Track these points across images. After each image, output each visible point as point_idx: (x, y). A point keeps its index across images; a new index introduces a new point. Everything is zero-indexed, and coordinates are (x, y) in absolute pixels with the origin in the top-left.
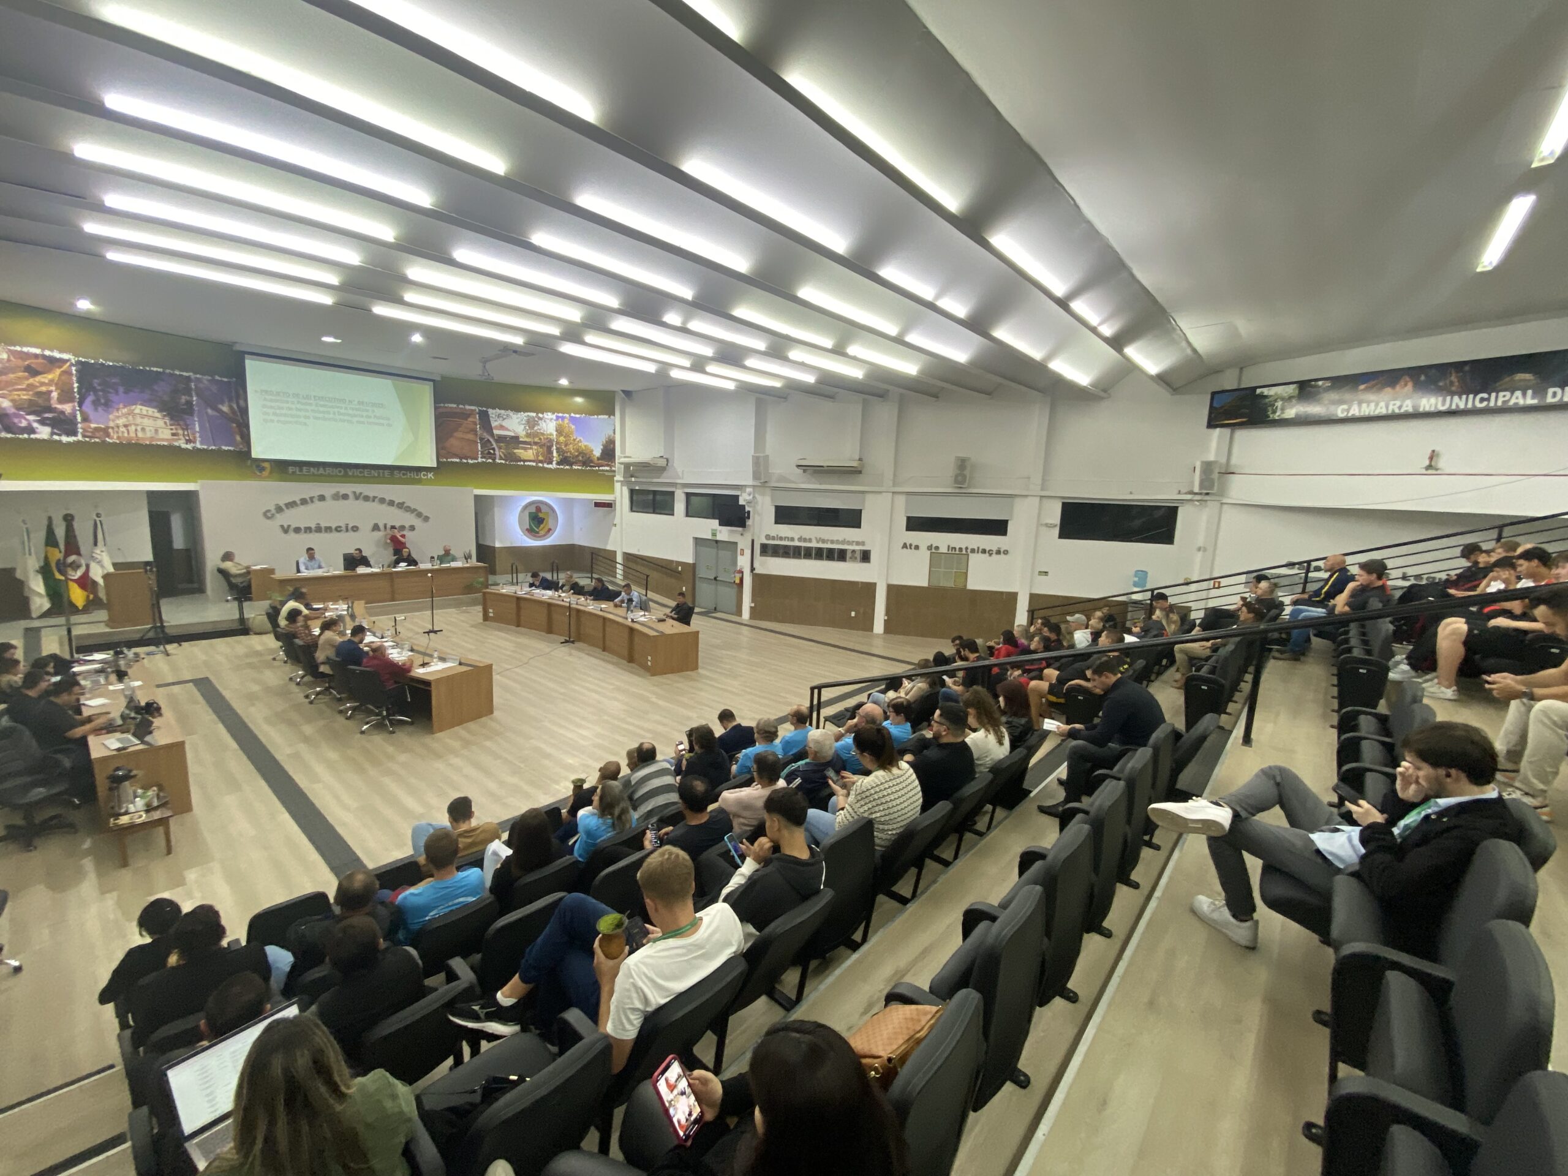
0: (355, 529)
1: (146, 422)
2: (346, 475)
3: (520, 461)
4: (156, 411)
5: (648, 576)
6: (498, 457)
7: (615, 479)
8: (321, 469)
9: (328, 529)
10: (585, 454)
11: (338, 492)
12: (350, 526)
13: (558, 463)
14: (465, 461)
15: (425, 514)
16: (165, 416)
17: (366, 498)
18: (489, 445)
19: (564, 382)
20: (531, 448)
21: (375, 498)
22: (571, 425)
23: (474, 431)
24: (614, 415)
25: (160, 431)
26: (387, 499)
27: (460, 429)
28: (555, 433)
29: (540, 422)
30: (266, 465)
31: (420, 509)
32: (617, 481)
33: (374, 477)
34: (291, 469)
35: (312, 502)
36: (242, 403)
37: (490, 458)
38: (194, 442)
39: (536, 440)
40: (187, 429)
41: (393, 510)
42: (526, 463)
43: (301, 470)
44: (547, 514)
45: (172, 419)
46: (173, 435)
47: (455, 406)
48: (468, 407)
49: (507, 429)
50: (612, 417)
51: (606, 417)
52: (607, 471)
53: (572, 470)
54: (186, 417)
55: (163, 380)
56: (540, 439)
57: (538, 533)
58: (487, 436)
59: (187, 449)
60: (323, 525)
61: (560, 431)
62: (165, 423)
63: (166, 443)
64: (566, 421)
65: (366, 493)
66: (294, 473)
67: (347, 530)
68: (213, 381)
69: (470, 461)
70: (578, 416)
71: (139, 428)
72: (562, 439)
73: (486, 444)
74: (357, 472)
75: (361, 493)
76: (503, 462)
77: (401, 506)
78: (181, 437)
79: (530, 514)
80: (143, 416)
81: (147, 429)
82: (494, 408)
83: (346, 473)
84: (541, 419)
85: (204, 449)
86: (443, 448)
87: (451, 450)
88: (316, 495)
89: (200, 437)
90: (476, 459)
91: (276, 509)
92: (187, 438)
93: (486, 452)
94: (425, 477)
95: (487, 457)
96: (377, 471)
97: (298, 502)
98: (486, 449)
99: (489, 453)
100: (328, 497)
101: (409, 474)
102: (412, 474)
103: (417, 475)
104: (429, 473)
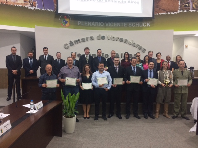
0: (107, 56)
6: (191, 7)
8: (93, 23)
11: (100, 35)
12: (104, 55)
14: (169, 13)
17: (114, 39)
18: (185, 1)
21: (118, 38)
26: (124, 39)
31: (140, 45)
33: (118, 26)
34: (79, 22)
35: (87, 40)
37: (186, 9)
38: (35, 6)
41: (127, 45)
43: (83, 24)
46: (25, 1)
59: (31, 10)
63: (21, 6)
69: (172, 13)
74: (110, 24)
76: (194, 11)
78: (29, 3)
83: (105, 25)
85: (39, 10)
86: (157, 7)
87: (161, 8)
88: (89, 37)
89: (37, 3)
90: (177, 11)
91: (70, 44)
92: (31, 4)
93: (184, 5)
94: (146, 26)
95: (184, 9)
96: (120, 23)
97: (81, 40)
98: (184, 3)
99: (186, 6)
100: (95, 38)
101: (136, 25)
102: (138, 25)
103: (141, 25)
104: (147, 23)
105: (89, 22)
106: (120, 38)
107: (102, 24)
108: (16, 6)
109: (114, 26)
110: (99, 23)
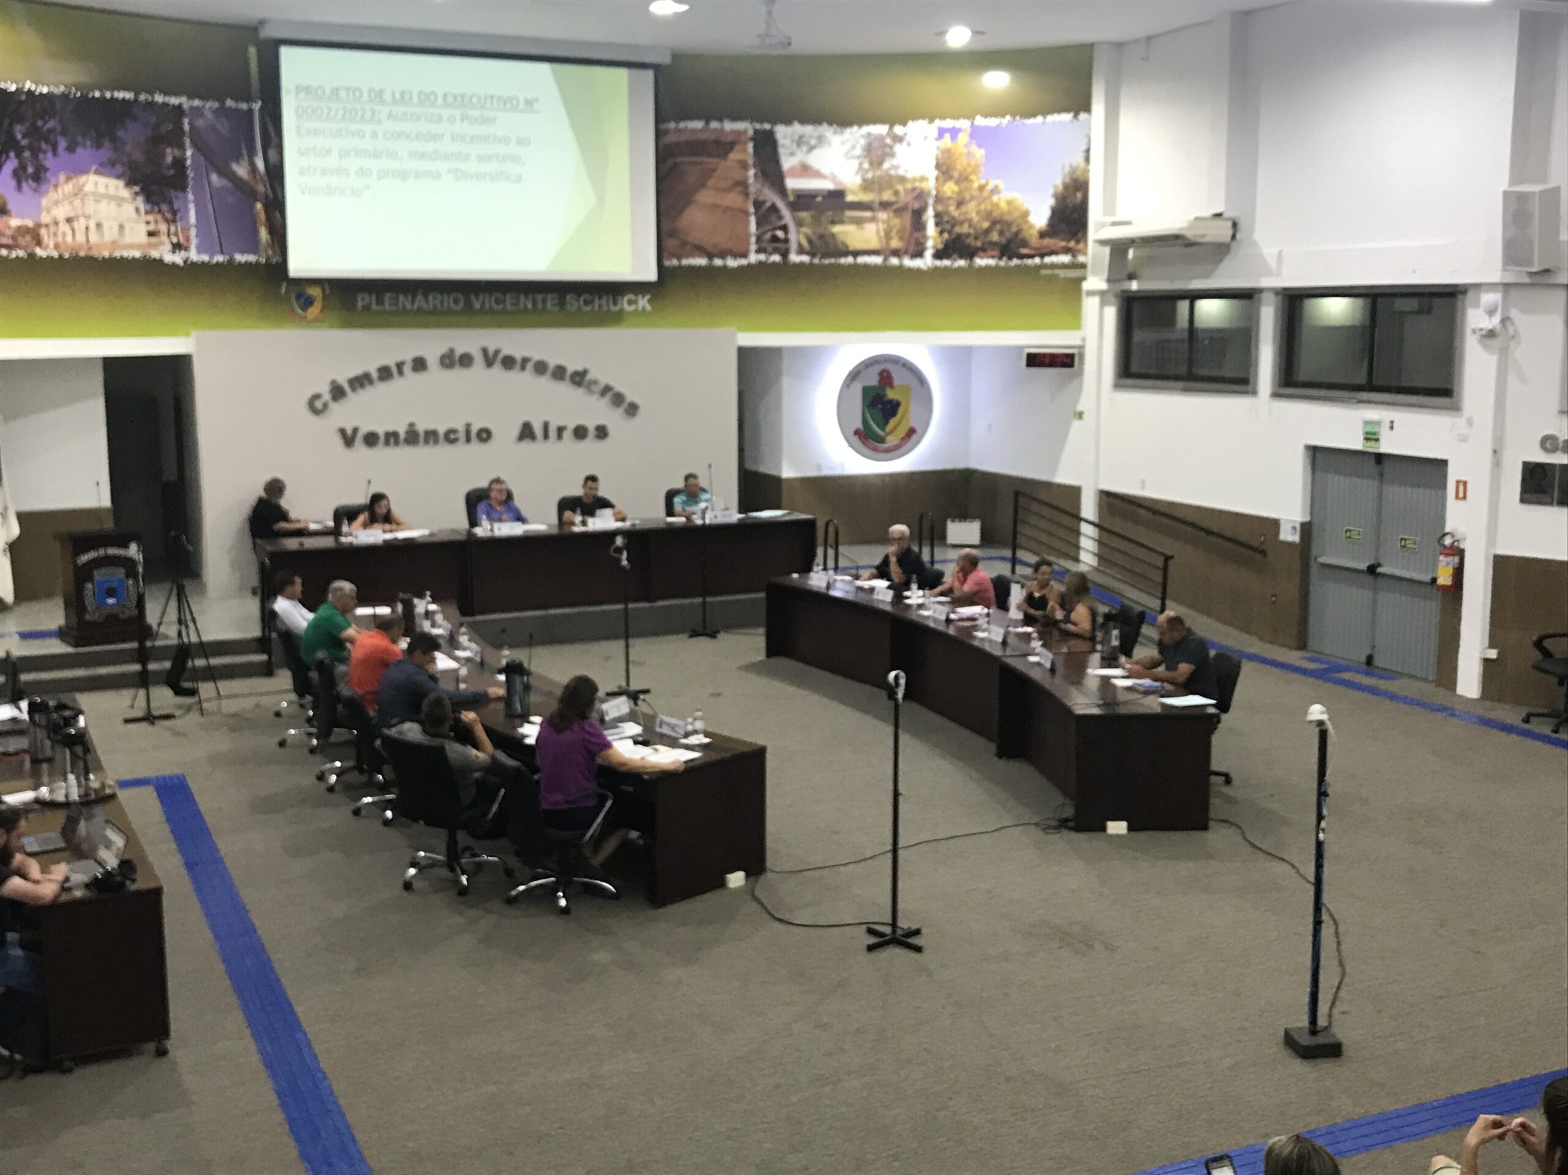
0: (485, 435)
1: (106, 212)
2: (468, 309)
3: (846, 253)
4: (120, 184)
5: (1168, 558)
6: (793, 246)
7: (1086, 286)
8: (420, 297)
9: (431, 436)
10: (1009, 225)
11: (452, 351)
12: (474, 430)
13: (939, 255)
14: (718, 262)
15: (630, 397)
16: (137, 194)
17: (509, 363)
18: (773, 218)
19: (958, 37)
20: (873, 219)
21: (525, 361)
22: (974, 148)
23: (743, 184)
24: (1088, 109)
25: (127, 227)
26: (552, 362)
27: (710, 183)
28: (932, 174)
29: (898, 148)
30: (315, 292)
31: (619, 387)
32: (1091, 293)
33: (526, 310)
34: (361, 300)
35: (401, 372)
36: (272, 154)
37: (776, 251)
38: (186, 249)
39: (887, 196)
40: (174, 221)
41: (564, 390)
42: (862, 260)
43: (380, 302)
44: (907, 390)
45: (148, 200)
46: (151, 234)
47: (698, 124)
48: (729, 126)
49: (818, 174)
50: (1083, 116)
51: (1067, 117)
52: (1064, 266)
53: (971, 270)
54: (173, 193)
55: (135, 118)
56: (896, 193)
57: (882, 440)
58: (771, 197)
59: (174, 266)
60: (421, 428)
61: (945, 168)
62: (137, 210)
63: (137, 254)
64: (963, 138)
65: (506, 351)
66: (367, 308)
67: (468, 440)
68: (222, 111)
69: (732, 263)
70: (993, 122)
71: (92, 225)
72: (950, 188)
73: (767, 215)
74: (490, 302)
75: (497, 352)
76: (805, 259)
77: (579, 379)
78: (164, 238)
79: (866, 390)
80: (99, 197)
81: (106, 225)
82: (788, 122)
83: (468, 304)
84: (899, 139)
85: (203, 263)
86: (673, 234)
87: (690, 239)
88: (408, 356)
89: (197, 236)
90: (745, 255)
91: (331, 391)
92: (175, 240)
93: (768, 236)
94: (632, 308)
95: (770, 249)
96: (530, 297)
97: (375, 375)
98: (767, 227)
99: (775, 239)
100: (432, 361)
101: (597, 302)
102: (604, 302)
103: (615, 304)
104: (640, 297)
105: (401, 297)
106: (536, 357)
107: (456, 302)
108: (122, 257)
109: (509, 307)
110: (445, 297)
